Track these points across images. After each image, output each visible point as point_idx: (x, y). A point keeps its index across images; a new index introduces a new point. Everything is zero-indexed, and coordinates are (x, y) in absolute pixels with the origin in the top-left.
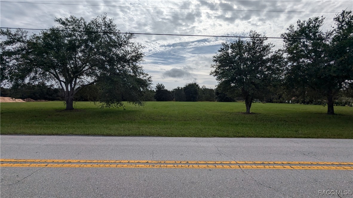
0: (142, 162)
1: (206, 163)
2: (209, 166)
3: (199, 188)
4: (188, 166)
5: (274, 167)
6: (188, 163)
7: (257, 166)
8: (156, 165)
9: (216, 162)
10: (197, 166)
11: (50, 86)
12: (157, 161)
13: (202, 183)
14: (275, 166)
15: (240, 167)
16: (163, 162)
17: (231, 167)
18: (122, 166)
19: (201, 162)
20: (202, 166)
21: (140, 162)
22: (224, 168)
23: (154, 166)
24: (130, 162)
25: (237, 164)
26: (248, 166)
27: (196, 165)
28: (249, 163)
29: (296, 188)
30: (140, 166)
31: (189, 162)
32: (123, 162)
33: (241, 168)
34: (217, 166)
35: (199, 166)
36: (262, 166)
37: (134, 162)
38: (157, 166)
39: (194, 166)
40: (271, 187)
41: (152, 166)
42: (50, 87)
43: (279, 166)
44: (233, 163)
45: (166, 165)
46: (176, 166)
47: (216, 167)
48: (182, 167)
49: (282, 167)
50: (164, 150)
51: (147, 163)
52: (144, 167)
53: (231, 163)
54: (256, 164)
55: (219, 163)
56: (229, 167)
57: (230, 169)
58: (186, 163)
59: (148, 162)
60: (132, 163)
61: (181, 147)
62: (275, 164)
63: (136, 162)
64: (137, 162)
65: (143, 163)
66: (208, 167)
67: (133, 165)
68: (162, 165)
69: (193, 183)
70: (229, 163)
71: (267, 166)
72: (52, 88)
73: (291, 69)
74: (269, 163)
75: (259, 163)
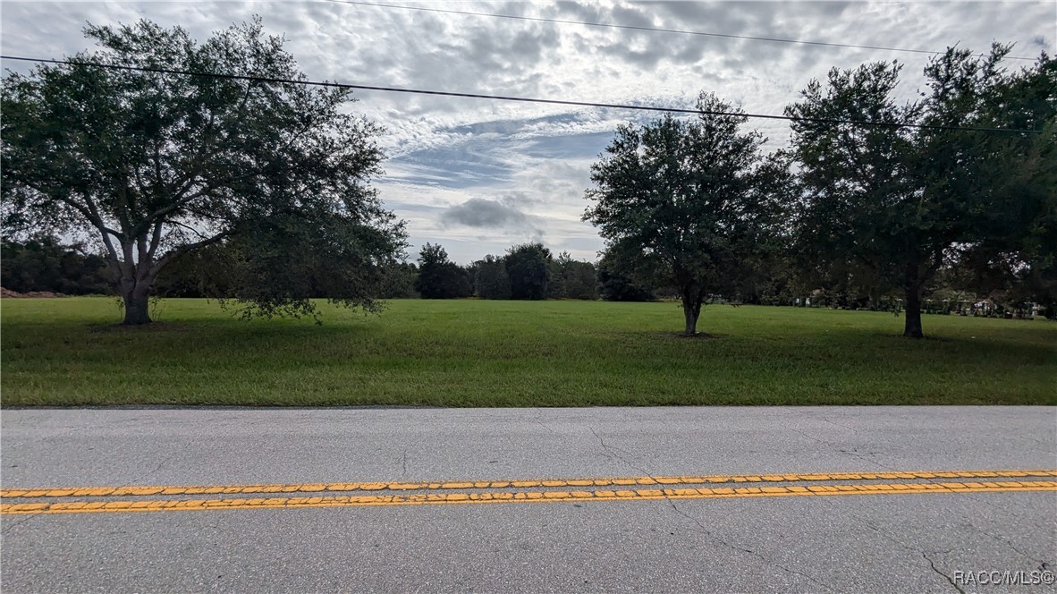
0: (370, 487)
1: (568, 485)
2: (574, 494)
3: (543, 563)
4: (509, 495)
5: (762, 492)
6: (512, 486)
7: (715, 491)
8: (413, 497)
9: (597, 483)
10: (539, 495)
11: (71, 247)
12: (416, 483)
13: (552, 546)
14: (763, 489)
15: (665, 494)
16: (437, 486)
17: (639, 496)
18: (305, 503)
19: (553, 483)
20: (555, 494)
21: (362, 487)
22: (618, 498)
23: (406, 499)
24: (330, 488)
25: (656, 487)
26: (688, 491)
27: (535, 491)
28: (691, 481)
29: (822, 549)
30: (363, 499)
31: (516, 484)
32: (306, 488)
33: (669, 497)
34: (597, 493)
35: (546, 495)
36: (729, 490)
37: (342, 488)
38: (415, 500)
39: (530, 495)
40: (752, 549)
41: (400, 498)
42: (71, 250)
43: (775, 489)
44: (646, 482)
45: (443, 496)
46: (474, 496)
47: (595, 496)
48: (493, 499)
49: (784, 490)
50: (441, 447)
51: (385, 491)
52: (374, 504)
53: (641, 482)
54: (713, 483)
55: (605, 483)
56: (634, 494)
57: (636, 500)
58: (507, 487)
59: (387, 488)
60: (336, 493)
61: (493, 436)
62: (765, 481)
63: (349, 488)
64: (353, 487)
65: (371, 490)
66: (573, 497)
67: (341, 498)
68: (432, 496)
69: (525, 546)
70: (634, 482)
71: (742, 491)
72: (79, 253)
73: (812, 207)
74: (748, 481)
75: (721, 480)
